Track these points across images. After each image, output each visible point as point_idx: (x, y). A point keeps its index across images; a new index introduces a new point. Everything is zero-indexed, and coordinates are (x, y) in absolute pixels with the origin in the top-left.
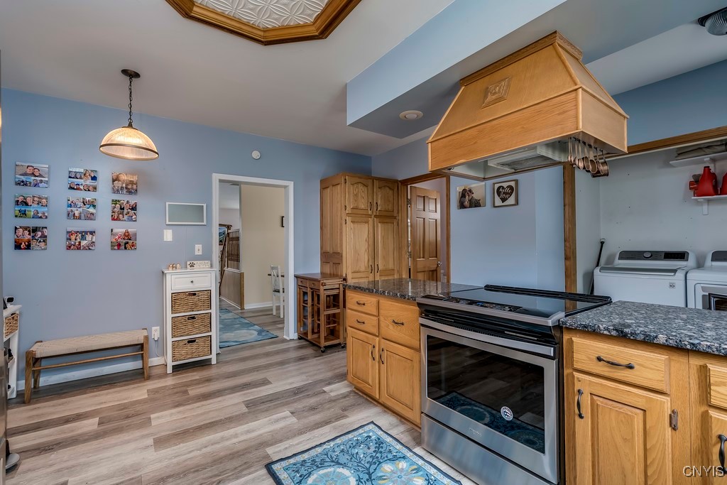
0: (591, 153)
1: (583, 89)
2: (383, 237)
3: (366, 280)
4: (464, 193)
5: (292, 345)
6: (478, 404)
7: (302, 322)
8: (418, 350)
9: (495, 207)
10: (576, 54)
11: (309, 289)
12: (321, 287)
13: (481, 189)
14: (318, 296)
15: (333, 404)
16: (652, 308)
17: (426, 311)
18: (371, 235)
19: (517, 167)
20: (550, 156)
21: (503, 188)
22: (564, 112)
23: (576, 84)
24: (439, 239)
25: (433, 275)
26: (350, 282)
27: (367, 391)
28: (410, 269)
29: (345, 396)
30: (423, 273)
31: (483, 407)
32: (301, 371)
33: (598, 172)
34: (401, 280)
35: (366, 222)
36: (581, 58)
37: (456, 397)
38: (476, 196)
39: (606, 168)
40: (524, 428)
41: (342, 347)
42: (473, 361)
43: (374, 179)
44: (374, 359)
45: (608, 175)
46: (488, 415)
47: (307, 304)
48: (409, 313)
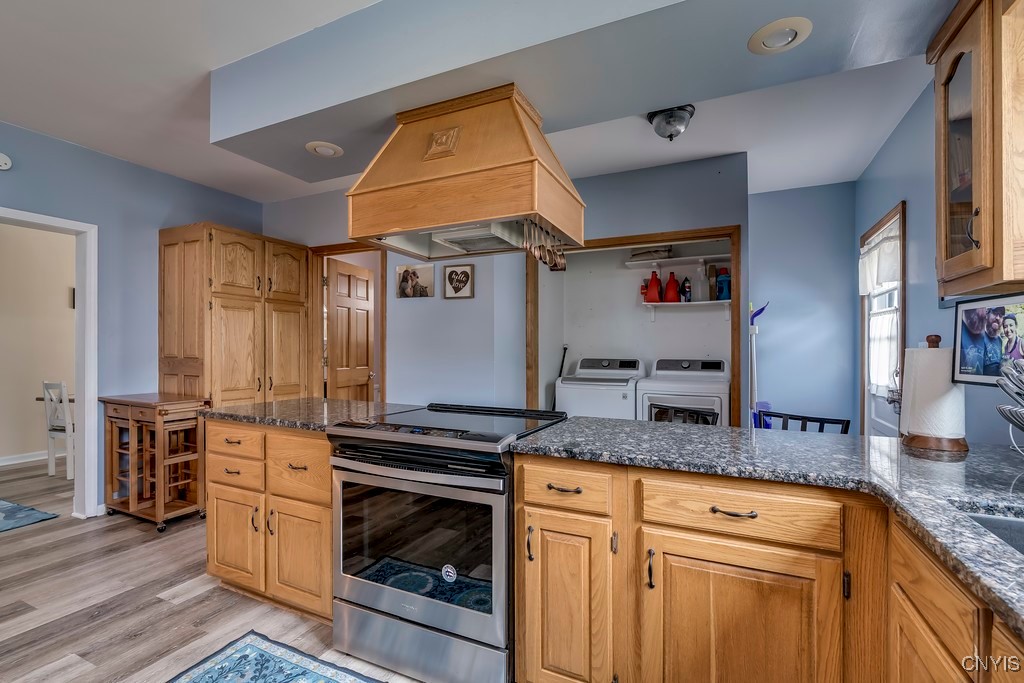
0: (549, 241)
1: (539, 162)
2: (280, 334)
3: (249, 403)
4: (406, 277)
5: (93, 526)
6: (418, 568)
7: (116, 483)
8: (329, 506)
9: (446, 298)
10: (536, 119)
11: (131, 422)
12: (159, 418)
13: (428, 273)
14: (153, 434)
15: (177, 618)
16: (602, 423)
17: (342, 446)
18: (259, 330)
19: (470, 248)
20: (506, 239)
21: (457, 274)
22: (519, 186)
23: (532, 155)
24: (371, 339)
25: (363, 391)
26: (219, 406)
27: (245, 583)
28: (325, 384)
29: (201, 600)
30: (346, 390)
31: (425, 570)
32: (110, 573)
33: (555, 265)
34: (310, 400)
35: (249, 309)
36: (541, 126)
37: (388, 564)
38: (422, 281)
39: (563, 261)
40: (474, 586)
41: (199, 516)
42: (416, 509)
43: (265, 240)
44: (256, 530)
45: (565, 270)
46: (431, 580)
47: (127, 449)
48: (315, 451)
